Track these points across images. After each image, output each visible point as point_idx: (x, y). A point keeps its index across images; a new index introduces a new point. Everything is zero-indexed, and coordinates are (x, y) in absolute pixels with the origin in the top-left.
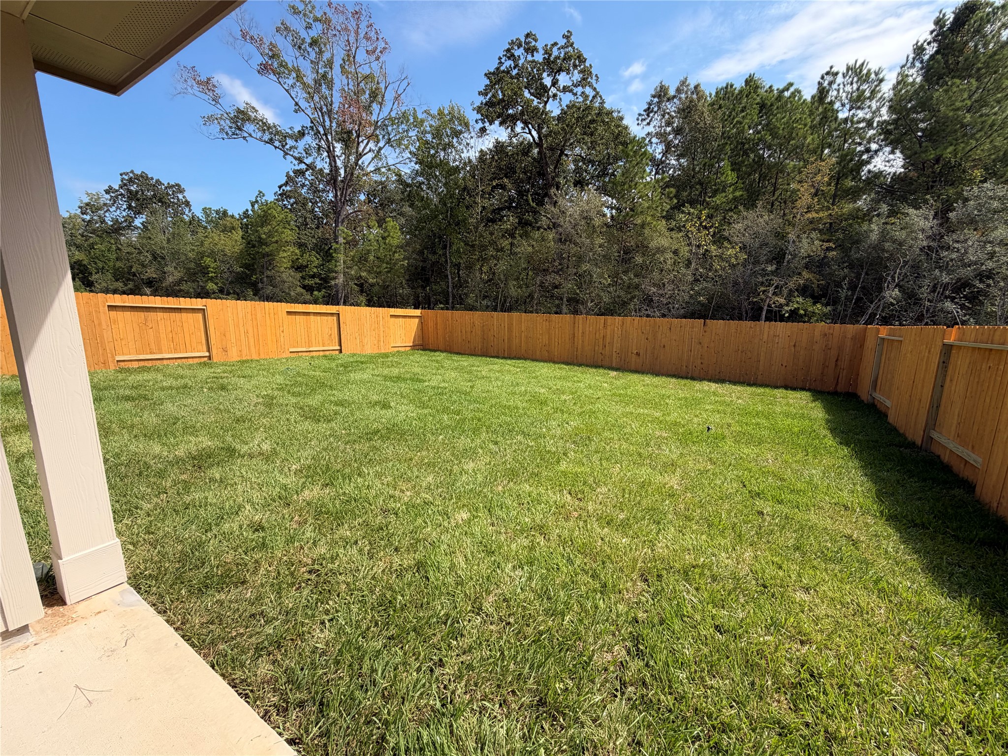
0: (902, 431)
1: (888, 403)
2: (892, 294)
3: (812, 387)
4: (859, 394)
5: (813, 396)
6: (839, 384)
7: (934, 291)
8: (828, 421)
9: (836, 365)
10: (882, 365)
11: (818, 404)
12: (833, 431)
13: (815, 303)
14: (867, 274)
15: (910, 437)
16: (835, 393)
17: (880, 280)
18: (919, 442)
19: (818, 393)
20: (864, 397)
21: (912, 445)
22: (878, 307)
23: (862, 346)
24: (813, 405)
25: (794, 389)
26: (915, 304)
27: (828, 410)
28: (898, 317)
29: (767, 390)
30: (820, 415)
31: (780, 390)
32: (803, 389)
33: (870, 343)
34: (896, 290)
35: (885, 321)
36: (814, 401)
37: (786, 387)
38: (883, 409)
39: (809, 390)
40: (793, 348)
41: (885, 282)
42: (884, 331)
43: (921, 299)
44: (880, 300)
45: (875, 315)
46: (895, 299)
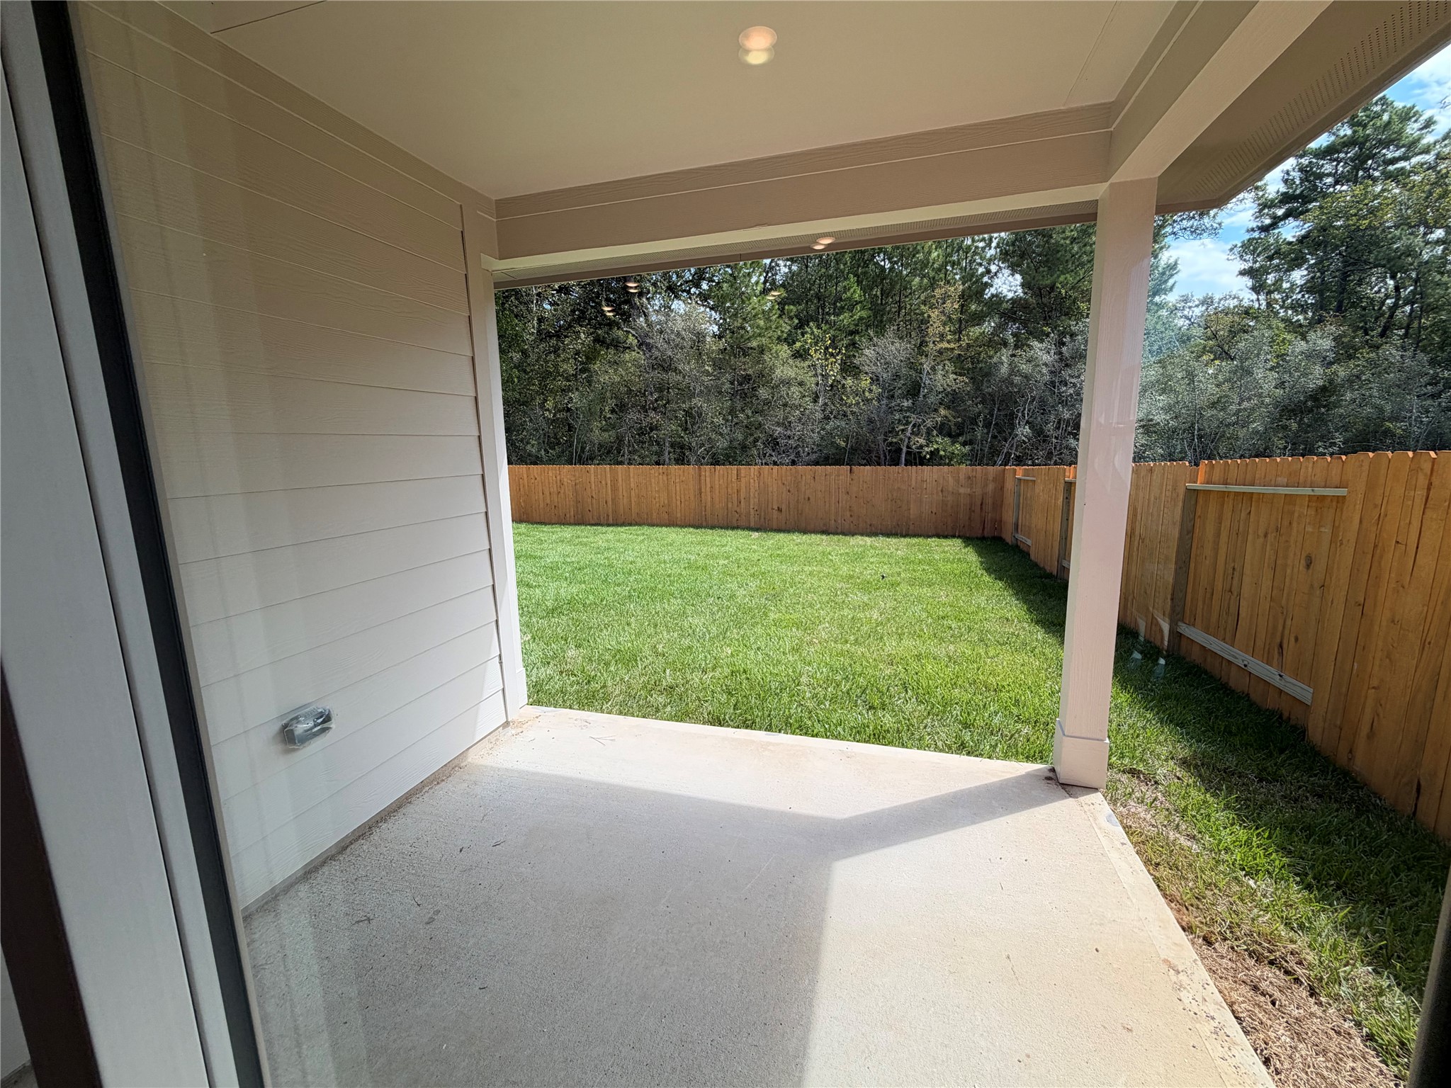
0: (1042, 566)
1: (1029, 542)
2: (1023, 431)
3: (961, 534)
4: (1004, 536)
5: (964, 542)
6: (986, 530)
7: (1058, 428)
8: (982, 563)
9: (981, 508)
10: (1021, 506)
11: (970, 549)
12: (987, 570)
13: (953, 443)
14: (999, 410)
15: (1048, 569)
16: (983, 539)
17: (1012, 416)
18: (1055, 573)
19: (968, 540)
20: (1009, 539)
21: (1050, 576)
22: (1012, 446)
23: (1002, 488)
24: (967, 550)
25: (946, 537)
26: (1044, 441)
27: (980, 554)
28: (1031, 455)
29: (921, 539)
30: (974, 559)
31: (933, 539)
32: (954, 536)
33: (1009, 485)
34: (1027, 427)
35: (1020, 461)
36: (966, 547)
37: (938, 536)
38: (1025, 549)
39: (959, 537)
40: (940, 494)
41: (1016, 418)
42: (1020, 472)
43: (1048, 436)
44: (1013, 438)
45: (1010, 454)
46: (1026, 437)
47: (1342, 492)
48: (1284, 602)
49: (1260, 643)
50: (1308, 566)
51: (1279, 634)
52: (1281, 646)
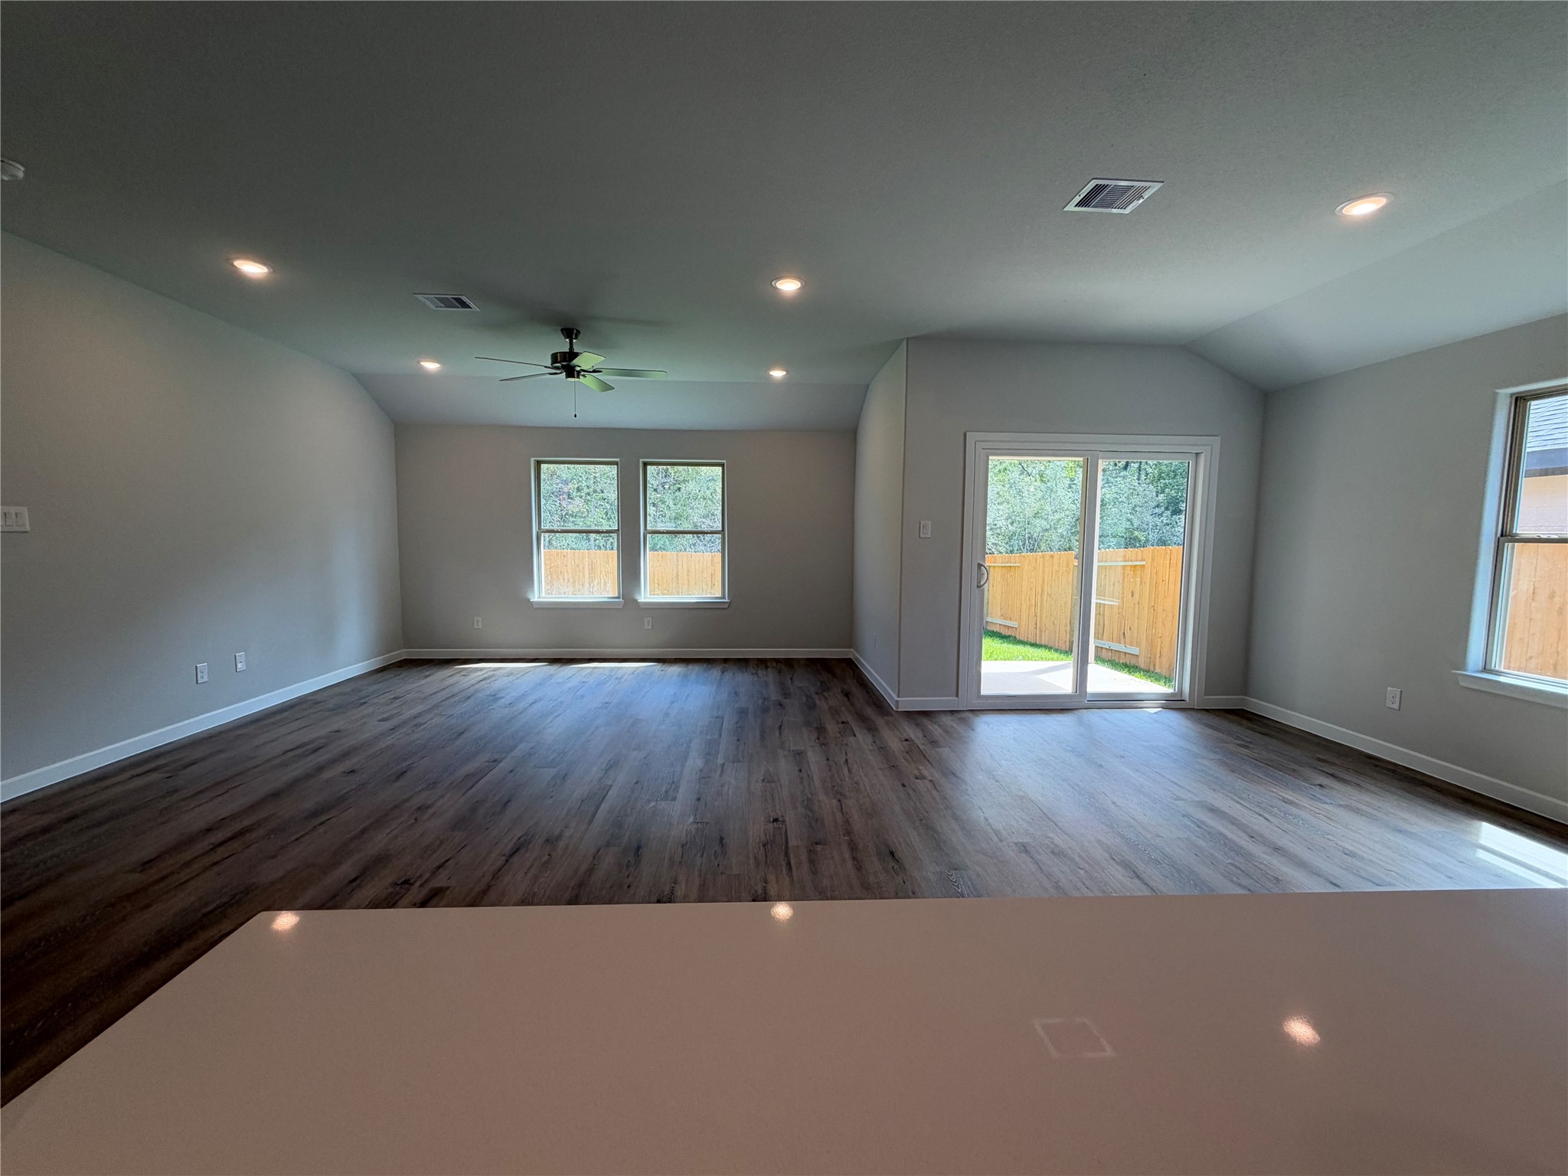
47: (1144, 563)
48: (1124, 614)
49: (1115, 635)
50: (1132, 596)
51: (1123, 628)
52: (1124, 633)
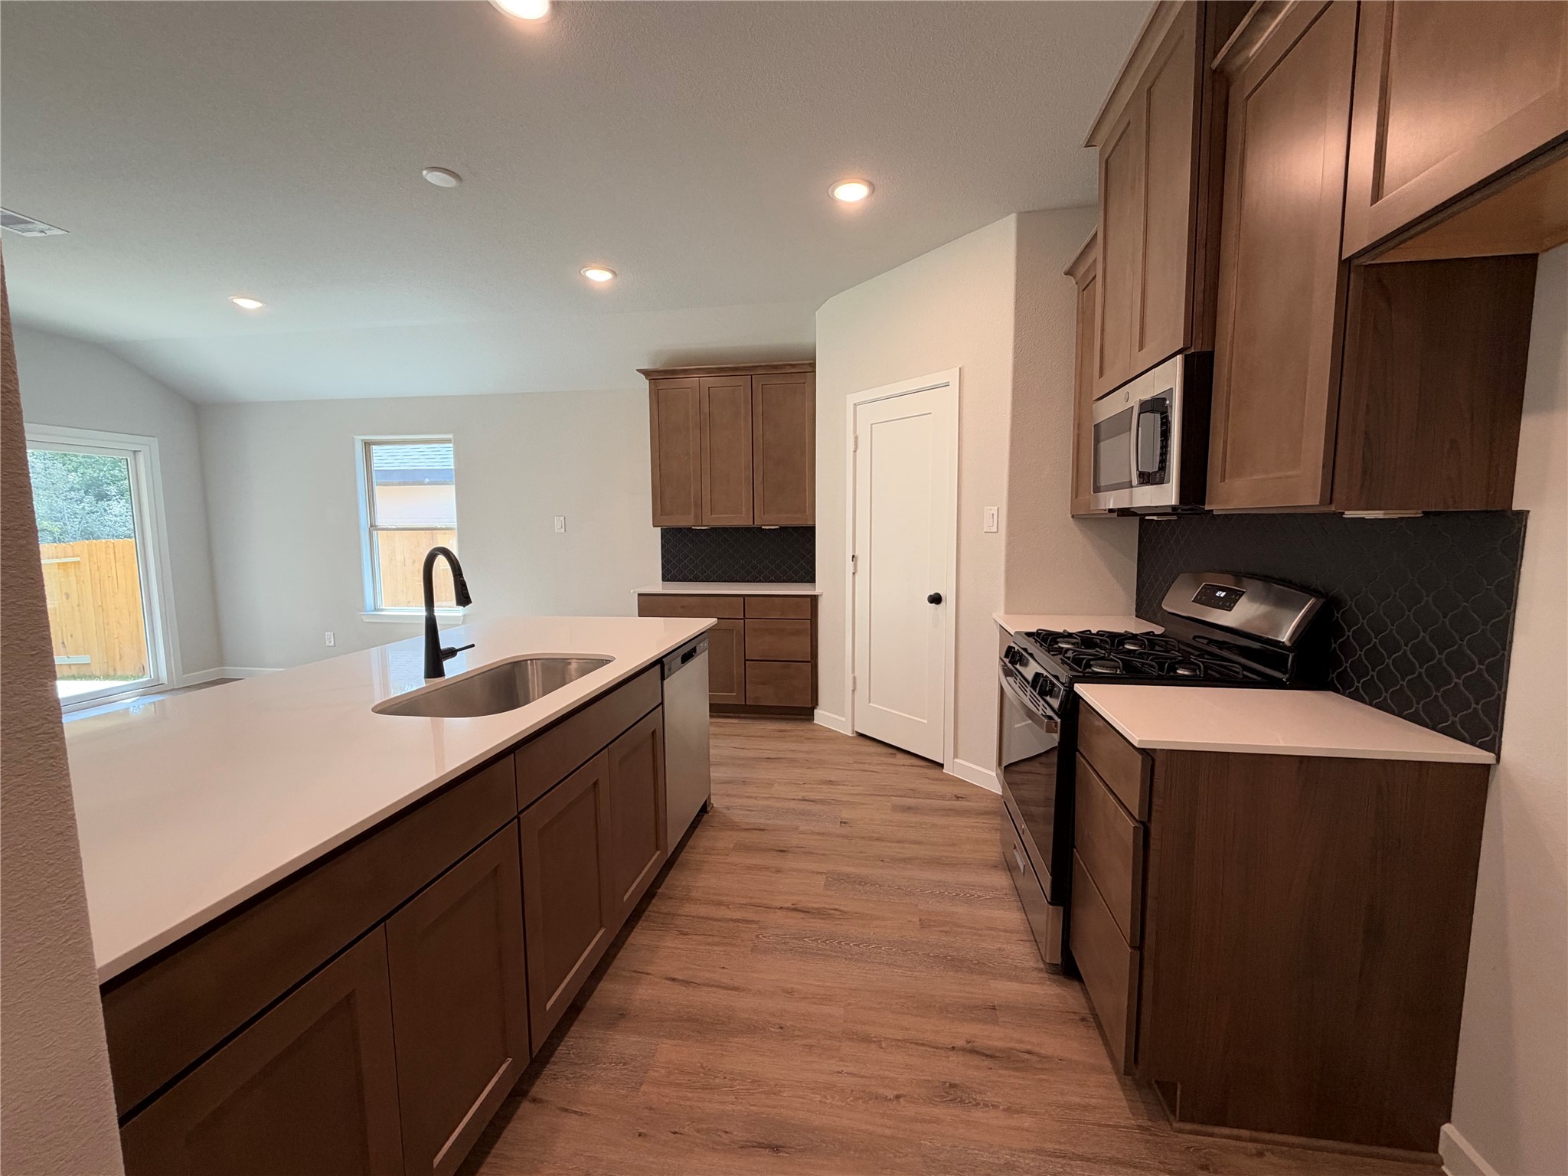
47: (78, 559)
48: (58, 621)
52: (63, 643)
